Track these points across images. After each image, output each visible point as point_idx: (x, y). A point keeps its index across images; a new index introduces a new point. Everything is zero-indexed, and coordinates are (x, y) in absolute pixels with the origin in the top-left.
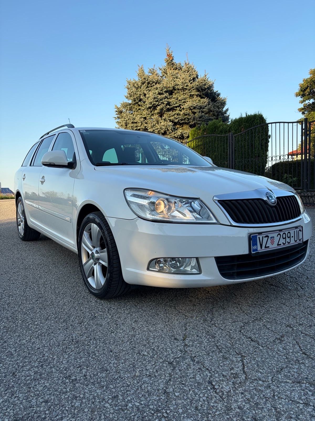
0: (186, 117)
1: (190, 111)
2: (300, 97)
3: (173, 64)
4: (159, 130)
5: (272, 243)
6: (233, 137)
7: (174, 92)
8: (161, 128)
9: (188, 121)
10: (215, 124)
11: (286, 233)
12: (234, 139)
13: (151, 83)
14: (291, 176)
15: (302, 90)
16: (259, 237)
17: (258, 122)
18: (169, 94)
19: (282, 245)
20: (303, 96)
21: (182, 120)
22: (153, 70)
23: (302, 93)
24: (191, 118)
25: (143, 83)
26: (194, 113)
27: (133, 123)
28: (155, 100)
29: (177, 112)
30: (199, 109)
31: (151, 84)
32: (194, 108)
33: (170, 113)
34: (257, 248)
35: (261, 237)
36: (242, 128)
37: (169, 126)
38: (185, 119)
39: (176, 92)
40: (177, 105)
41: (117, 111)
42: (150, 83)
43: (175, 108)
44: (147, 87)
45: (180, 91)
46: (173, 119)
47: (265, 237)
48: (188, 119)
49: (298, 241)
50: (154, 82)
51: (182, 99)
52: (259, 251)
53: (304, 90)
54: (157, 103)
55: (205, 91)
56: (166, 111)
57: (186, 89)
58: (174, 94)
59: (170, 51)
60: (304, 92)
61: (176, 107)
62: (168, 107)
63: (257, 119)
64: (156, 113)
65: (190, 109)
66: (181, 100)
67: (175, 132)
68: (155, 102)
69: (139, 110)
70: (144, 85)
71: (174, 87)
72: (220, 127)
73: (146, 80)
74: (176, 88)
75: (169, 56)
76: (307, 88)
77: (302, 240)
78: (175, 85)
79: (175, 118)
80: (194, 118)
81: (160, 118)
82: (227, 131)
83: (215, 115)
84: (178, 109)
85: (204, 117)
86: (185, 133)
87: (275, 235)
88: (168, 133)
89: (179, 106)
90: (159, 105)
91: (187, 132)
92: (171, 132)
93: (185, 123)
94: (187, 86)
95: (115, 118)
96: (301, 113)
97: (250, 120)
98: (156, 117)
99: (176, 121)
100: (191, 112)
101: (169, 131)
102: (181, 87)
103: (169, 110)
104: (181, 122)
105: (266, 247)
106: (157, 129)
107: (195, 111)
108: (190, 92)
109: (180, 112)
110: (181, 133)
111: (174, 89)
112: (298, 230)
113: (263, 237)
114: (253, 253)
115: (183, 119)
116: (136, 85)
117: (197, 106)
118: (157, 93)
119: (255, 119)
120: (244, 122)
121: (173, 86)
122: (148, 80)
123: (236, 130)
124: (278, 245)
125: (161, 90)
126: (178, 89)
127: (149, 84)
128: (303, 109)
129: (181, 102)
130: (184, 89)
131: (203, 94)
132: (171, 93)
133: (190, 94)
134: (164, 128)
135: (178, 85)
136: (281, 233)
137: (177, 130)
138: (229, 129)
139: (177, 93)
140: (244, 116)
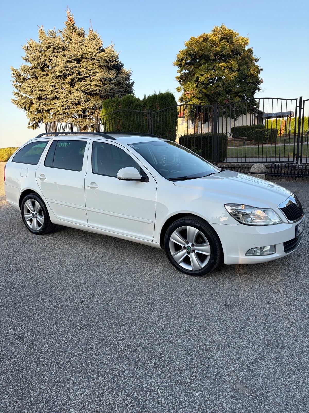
0: (97, 88)
1: (101, 82)
2: (177, 66)
3: (74, 28)
4: (73, 100)
5: (301, 229)
6: (152, 114)
7: (82, 61)
8: (74, 99)
9: (99, 92)
10: (130, 98)
12: (153, 115)
13: (57, 48)
14: (196, 148)
15: (179, 61)
17: (170, 101)
18: (77, 62)
20: (180, 66)
21: (93, 91)
22: (53, 32)
23: (179, 63)
24: (102, 90)
25: (48, 48)
26: (104, 84)
27: (40, 90)
28: (66, 69)
29: (88, 82)
30: (109, 81)
31: (57, 50)
32: (105, 80)
33: (81, 83)
36: (157, 105)
37: (83, 97)
38: (96, 90)
39: (83, 60)
40: (87, 75)
41: (14, 74)
42: (55, 48)
43: (85, 78)
44: (53, 52)
45: (88, 60)
46: (84, 90)
48: (99, 90)
50: (60, 48)
51: (92, 69)
52: (298, 235)
53: (181, 60)
54: (68, 72)
55: (112, 62)
56: (77, 81)
57: (94, 59)
58: (81, 62)
59: (71, 15)
60: (181, 62)
61: (87, 77)
62: (79, 77)
63: (170, 98)
64: (67, 82)
65: (101, 81)
66: (90, 70)
67: (89, 103)
68: (66, 71)
69: (43, 76)
70: (50, 49)
71: (82, 56)
72: (135, 102)
73: (52, 44)
74: (84, 57)
75: (70, 19)
76: (183, 59)
78: (83, 54)
79: (87, 88)
80: (105, 90)
81: (72, 89)
82: (141, 106)
83: (123, 88)
84: (88, 79)
85: (115, 90)
86: (97, 105)
88: (81, 104)
89: (89, 76)
90: (70, 75)
91: (99, 103)
92: (85, 102)
93: (96, 94)
94: (95, 56)
95: (14, 81)
96: (178, 81)
97: (164, 98)
98: (67, 86)
99: (88, 91)
100: (102, 84)
101: (82, 101)
102: (89, 56)
103: (80, 80)
104: (92, 93)
106: (71, 99)
107: (106, 83)
108: (98, 63)
109: (91, 83)
110: (94, 104)
111: (82, 57)
113: (299, 227)
115: (95, 90)
116: (38, 48)
117: (107, 78)
118: (66, 60)
119: (168, 98)
120: (159, 100)
121: (81, 54)
122: (53, 45)
123: (151, 107)
125: (70, 58)
126: (86, 58)
127: (55, 50)
128: (179, 78)
129: (91, 72)
130: (92, 59)
131: (110, 65)
132: (79, 61)
133: (99, 65)
134: (78, 99)
135: (86, 53)
136: (303, 222)
137: (89, 101)
138: (144, 104)
139: (85, 62)
140: (158, 93)
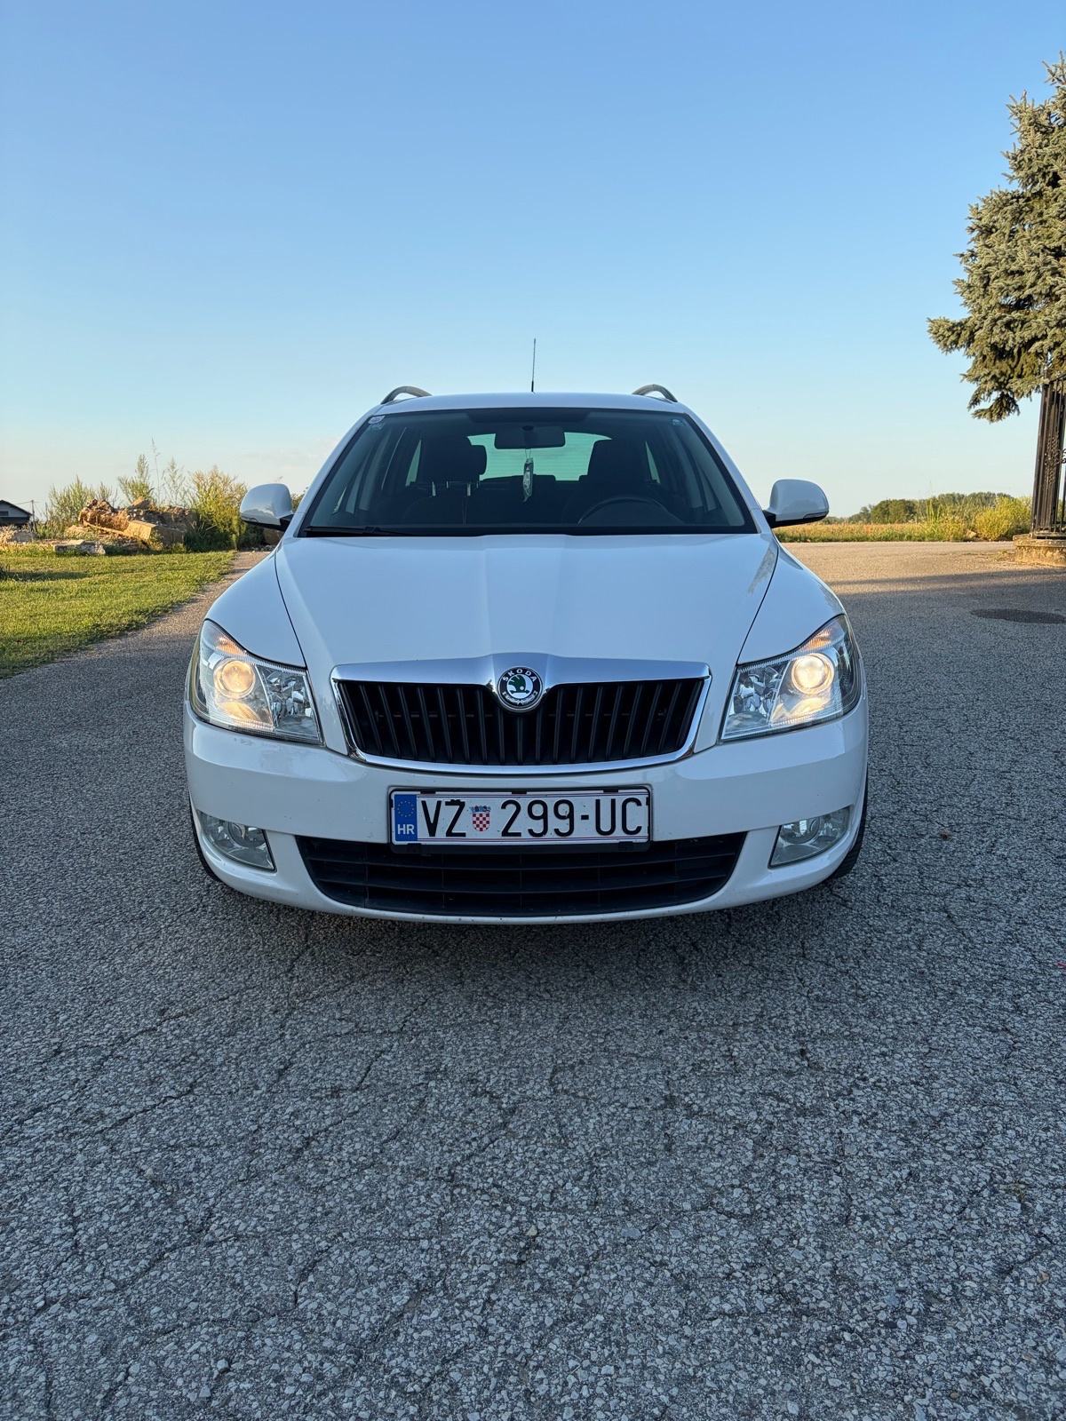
5: (481, 824)
11: (551, 803)
16: (424, 803)
19: (525, 835)
34: (415, 830)
35: (431, 802)
47: (447, 804)
49: (619, 832)
52: (423, 843)
77: (644, 832)
87: (495, 803)
105: (449, 833)
112: (620, 800)
113: (439, 803)
114: (396, 842)
124: (505, 833)
136: (524, 802)
